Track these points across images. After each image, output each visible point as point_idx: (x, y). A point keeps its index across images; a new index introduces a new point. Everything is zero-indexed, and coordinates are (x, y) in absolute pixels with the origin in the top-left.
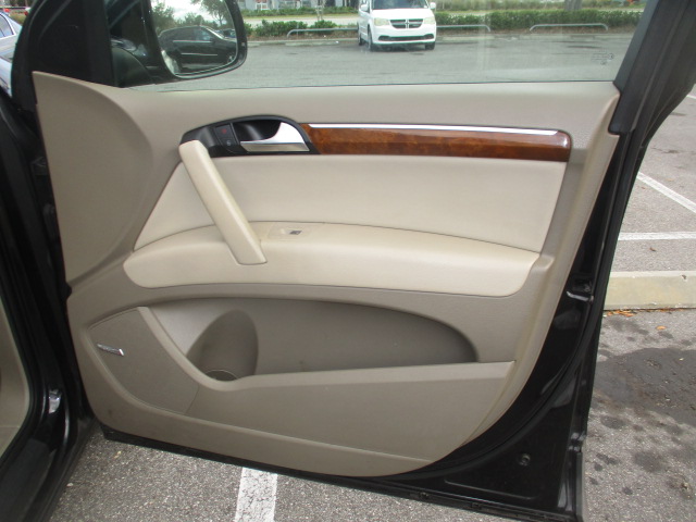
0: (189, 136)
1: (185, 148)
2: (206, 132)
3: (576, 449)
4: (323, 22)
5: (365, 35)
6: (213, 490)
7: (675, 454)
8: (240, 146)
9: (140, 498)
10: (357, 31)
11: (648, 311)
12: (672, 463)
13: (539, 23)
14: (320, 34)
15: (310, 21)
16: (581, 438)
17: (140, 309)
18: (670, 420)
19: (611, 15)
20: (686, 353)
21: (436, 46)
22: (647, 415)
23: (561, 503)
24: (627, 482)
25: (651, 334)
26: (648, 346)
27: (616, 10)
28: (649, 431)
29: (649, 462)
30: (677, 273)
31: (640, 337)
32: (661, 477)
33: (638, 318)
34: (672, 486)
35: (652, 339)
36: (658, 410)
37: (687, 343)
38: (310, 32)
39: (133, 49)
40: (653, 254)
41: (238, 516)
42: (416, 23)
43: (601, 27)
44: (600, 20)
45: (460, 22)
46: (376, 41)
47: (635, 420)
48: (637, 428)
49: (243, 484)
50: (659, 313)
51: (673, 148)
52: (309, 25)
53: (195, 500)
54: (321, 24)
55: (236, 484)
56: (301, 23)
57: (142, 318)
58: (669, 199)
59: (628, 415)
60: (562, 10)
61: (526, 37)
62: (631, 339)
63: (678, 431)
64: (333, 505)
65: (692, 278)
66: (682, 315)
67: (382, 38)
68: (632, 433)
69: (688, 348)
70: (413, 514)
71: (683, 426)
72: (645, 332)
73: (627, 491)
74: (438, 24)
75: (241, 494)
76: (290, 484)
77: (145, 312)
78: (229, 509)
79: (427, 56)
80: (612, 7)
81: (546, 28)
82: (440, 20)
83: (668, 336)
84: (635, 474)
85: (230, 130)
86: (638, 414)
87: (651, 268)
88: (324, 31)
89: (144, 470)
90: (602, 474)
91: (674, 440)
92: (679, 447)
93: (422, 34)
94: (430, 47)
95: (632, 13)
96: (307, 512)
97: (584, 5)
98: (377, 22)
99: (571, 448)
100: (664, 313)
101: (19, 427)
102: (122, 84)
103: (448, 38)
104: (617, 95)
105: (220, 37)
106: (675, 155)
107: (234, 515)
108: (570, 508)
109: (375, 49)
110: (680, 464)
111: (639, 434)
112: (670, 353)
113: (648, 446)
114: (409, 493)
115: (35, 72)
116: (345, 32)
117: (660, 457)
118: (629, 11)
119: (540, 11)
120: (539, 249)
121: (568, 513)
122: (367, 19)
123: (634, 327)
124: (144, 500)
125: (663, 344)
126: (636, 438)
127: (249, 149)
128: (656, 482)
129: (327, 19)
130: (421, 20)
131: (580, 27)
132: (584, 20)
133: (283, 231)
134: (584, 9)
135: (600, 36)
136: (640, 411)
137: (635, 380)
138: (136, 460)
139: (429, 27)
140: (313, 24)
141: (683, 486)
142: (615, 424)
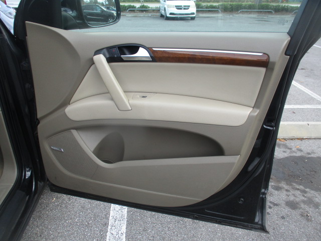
0: (97, 52)
1: (96, 58)
2: (105, 51)
3: (264, 196)
4: (143, 5)
5: (163, 12)
6: (98, 216)
7: (304, 202)
8: (121, 58)
9: (64, 219)
10: (159, 10)
11: (292, 139)
12: (302, 205)
13: (242, 9)
14: (142, 11)
15: (138, 5)
16: (266, 192)
17: (72, 130)
18: (301, 187)
19: (276, 6)
20: (309, 158)
21: (196, 18)
22: (291, 185)
23: (257, 220)
24: (283, 214)
25: (293, 150)
26: (292, 155)
27: (277, 4)
28: (292, 192)
29: (292, 205)
30: (305, 123)
31: (288, 151)
32: (298, 212)
33: (288, 143)
34: (303, 216)
35: (294, 152)
36: (296, 183)
37: (309, 154)
38: (137, 10)
39: (71, 12)
40: (294, 114)
41: (109, 227)
42: (187, 8)
43: (271, 12)
44: (271, 9)
45: (207, 8)
46: (168, 15)
47: (286, 187)
48: (287, 190)
49: (112, 213)
50: (297, 141)
51: (303, 68)
52: (137, 7)
53: (90, 220)
54: (143, 7)
55: (108, 213)
56: (134, 6)
57: (73, 135)
58: (301, 90)
59: (283, 185)
60: (253, 3)
61: (237, 15)
62: (284, 152)
63: (305, 192)
64: (152, 223)
65: (311, 125)
66: (307, 142)
67: (171, 14)
68: (285, 193)
69: (310, 156)
70: (188, 227)
71: (307, 190)
72: (291, 149)
73: (283, 218)
74: (197, 8)
75: (111, 218)
76: (133, 214)
77: (74, 132)
78: (105, 224)
79: (192, 22)
80: (276, 3)
81: (246, 11)
82: (198, 6)
83: (301, 150)
84: (286, 210)
85: (116, 50)
86: (287, 184)
87: (293, 120)
88: (144, 10)
89: (66, 207)
90: (272, 210)
91: (303, 196)
92: (305, 199)
93: (190, 13)
94: (193, 19)
95: (285, 6)
96: (141, 226)
97: (263, 2)
98: (168, 6)
99: (261, 196)
100: (299, 141)
101: (13, 184)
102: (66, 28)
103: (201, 15)
104: (290, 39)
105: (105, 9)
106: (304, 71)
107: (108, 227)
108: (260, 223)
109: (168, 19)
110: (306, 206)
111: (288, 193)
112: (302, 158)
113: (292, 198)
114: (189, 216)
115: (26, 22)
116: (153, 11)
117: (297, 203)
118: (284, 5)
119: (243, 3)
120: (253, 106)
121: (260, 225)
122: (164, 5)
123: (286, 146)
124: (67, 220)
125: (299, 154)
126: (287, 195)
127: (124, 59)
128: (295, 214)
129: (146, 4)
130: (189, 6)
131: (261, 12)
132: (263, 8)
133: (138, 97)
134: (263, 3)
135: (270, 16)
136: (289, 183)
137: (286, 169)
138: (62, 202)
139: (193, 9)
140: (139, 6)
141: (307, 215)
142: (278, 188)
